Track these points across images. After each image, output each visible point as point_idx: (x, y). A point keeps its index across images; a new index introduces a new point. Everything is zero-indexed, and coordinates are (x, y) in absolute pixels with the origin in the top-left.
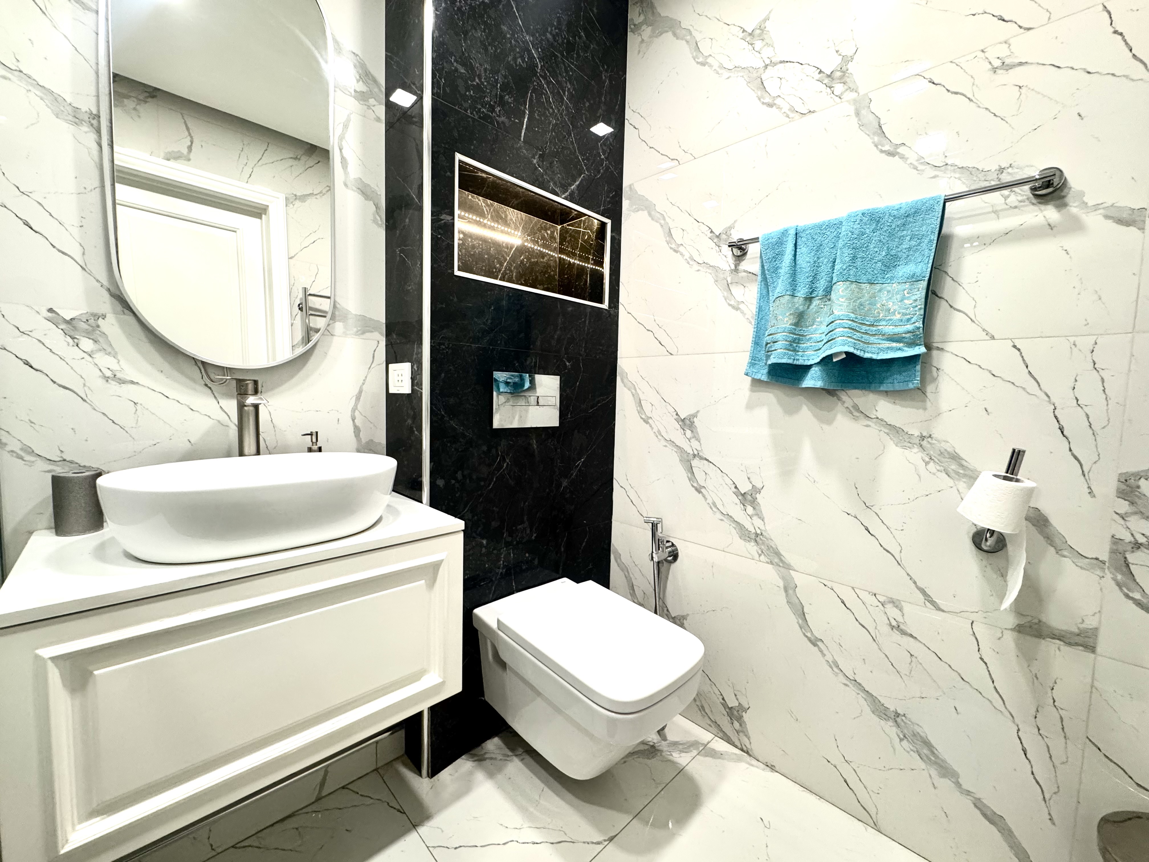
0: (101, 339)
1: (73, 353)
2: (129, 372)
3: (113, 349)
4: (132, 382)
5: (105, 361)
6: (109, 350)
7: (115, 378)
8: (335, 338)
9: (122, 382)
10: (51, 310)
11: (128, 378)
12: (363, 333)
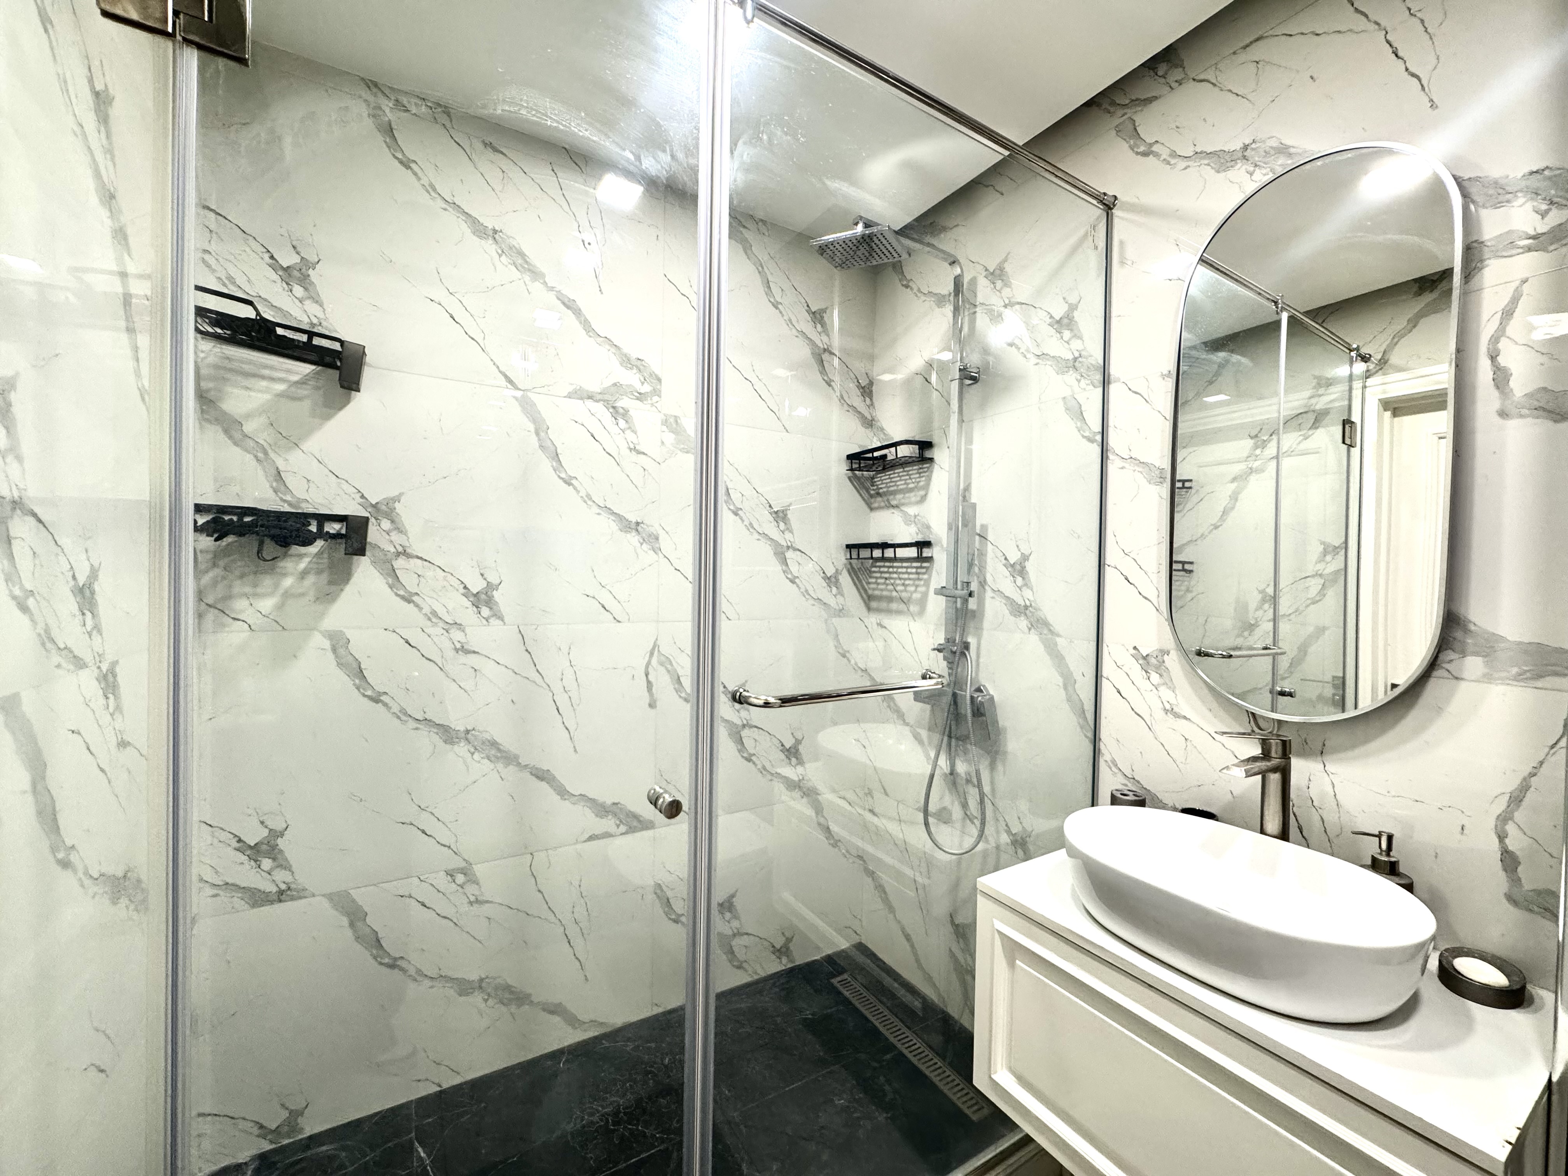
0: (1165, 674)
1: (1145, 685)
2: (1184, 710)
3: (1173, 684)
4: (1185, 718)
5: (1166, 694)
6: (1170, 684)
7: (1170, 711)
8: (1463, 685)
9: (1177, 716)
10: (1135, 648)
11: (1183, 714)
12: (1539, 676)
